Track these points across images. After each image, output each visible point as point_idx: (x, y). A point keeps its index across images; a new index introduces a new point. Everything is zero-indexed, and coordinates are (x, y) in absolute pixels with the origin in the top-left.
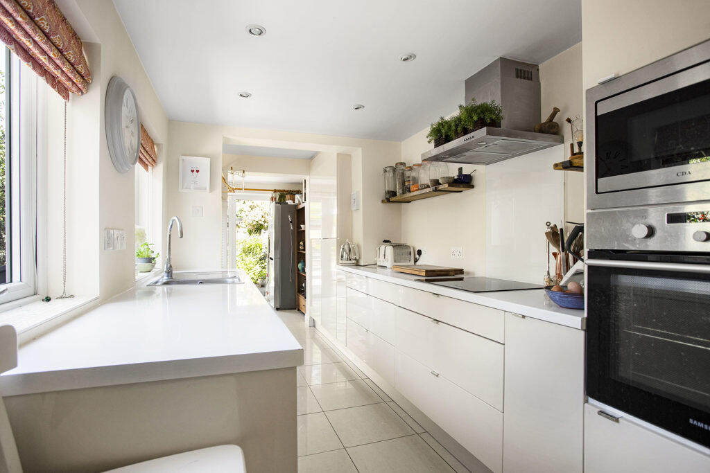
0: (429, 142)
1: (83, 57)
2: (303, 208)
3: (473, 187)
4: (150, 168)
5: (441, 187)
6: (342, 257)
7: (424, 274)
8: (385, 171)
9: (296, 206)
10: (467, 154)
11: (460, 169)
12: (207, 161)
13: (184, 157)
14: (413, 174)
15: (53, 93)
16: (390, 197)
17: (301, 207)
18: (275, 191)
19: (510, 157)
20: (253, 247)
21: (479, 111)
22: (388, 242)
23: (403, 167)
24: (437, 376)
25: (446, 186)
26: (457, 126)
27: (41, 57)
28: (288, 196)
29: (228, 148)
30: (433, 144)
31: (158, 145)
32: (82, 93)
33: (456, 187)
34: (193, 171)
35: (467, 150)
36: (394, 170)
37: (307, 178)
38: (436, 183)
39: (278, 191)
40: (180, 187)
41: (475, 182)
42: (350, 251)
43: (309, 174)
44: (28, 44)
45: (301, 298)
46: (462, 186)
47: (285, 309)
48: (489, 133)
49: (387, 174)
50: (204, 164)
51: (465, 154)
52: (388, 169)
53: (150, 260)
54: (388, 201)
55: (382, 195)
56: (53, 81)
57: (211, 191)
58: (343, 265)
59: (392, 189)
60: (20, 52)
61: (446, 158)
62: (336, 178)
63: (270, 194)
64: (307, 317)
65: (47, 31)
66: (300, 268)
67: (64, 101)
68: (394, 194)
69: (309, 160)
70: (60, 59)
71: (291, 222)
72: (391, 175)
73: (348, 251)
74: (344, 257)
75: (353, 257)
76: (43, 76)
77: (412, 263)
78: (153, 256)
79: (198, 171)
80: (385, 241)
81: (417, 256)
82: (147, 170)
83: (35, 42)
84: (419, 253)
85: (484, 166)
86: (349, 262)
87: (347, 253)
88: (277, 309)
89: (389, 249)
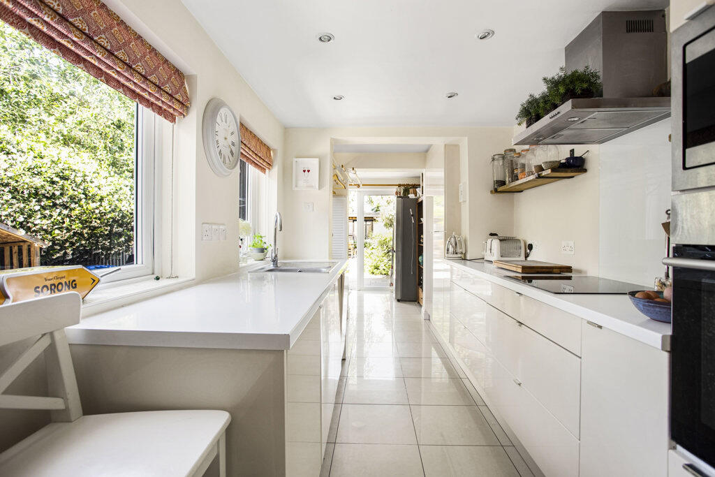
0: (519, 124)
1: (185, 87)
2: (422, 202)
3: (585, 171)
4: (267, 170)
5: (544, 173)
6: (448, 250)
7: (520, 270)
8: (493, 159)
9: (417, 199)
10: (565, 132)
11: (572, 151)
12: (316, 161)
13: (297, 159)
14: (522, 161)
15: (160, 119)
16: (499, 187)
17: (420, 200)
18: (400, 186)
19: (627, 132)
20: (387, 240)
21: (568, 81)
22: (496, 235)
23: (512, 154)
24: (520, 384)
25: (549, 171)
26: (545, 102)
27: (143, 94)
28: (411, 190)
29: (337, 147)
30: (524, 125)
31: (274, 150)
32: (184, 116)
33: (562, 172)
34: (304, 171)
35: (562, 129)
36: (503, 157)
37: (424, 171)
38: (540, 168)
39: (403, 185)
40: (294, 186)
41: (589, 165)
42: (456, 244)
43: (425, 168)
44: (130, 86)
45: (420, 290)
46: (569, 170)
47: (406, 301)
48: (574, 106)
49: (496, 162)
50: (313, 164)
51: (560, 133)
52: (496, 157)
53: (262, 250)
54: (496, 191)
55: (491, 186)
56: (160, 111)
57: (319, 189)
58: (449, 259)
59: (501, 178)
60: (128, 93)
61: (541, 140)
62: (443, 170)
63: (395, 189)
64: (423, 309)
65: (144, 73)
66: (420, 261)
67: (172, 124)
68: (503, 183)
69: (424, 154)
70: (158, 92)
71: (412, 215)
72: (501, 163)
73: (454, 244)
74: (450, 251)
75: (459, 250)
76: (149, 107)
77: (522, 258)
78: (265, 246)
79: (309, 171)
80: (491, 235)
81: (528, 251)
82: (265, 173)
83: (135, 83)
84: (530, 247)
85: (598, 145)
86: (455, 256)
87: (453, 247)
88: (398, 301)
89: (496, 243)
